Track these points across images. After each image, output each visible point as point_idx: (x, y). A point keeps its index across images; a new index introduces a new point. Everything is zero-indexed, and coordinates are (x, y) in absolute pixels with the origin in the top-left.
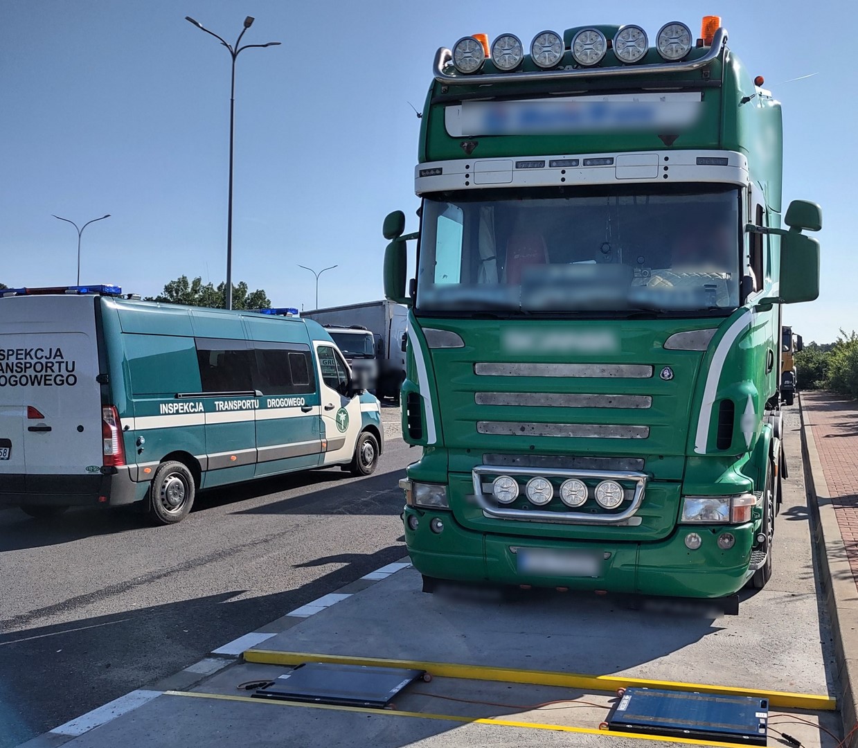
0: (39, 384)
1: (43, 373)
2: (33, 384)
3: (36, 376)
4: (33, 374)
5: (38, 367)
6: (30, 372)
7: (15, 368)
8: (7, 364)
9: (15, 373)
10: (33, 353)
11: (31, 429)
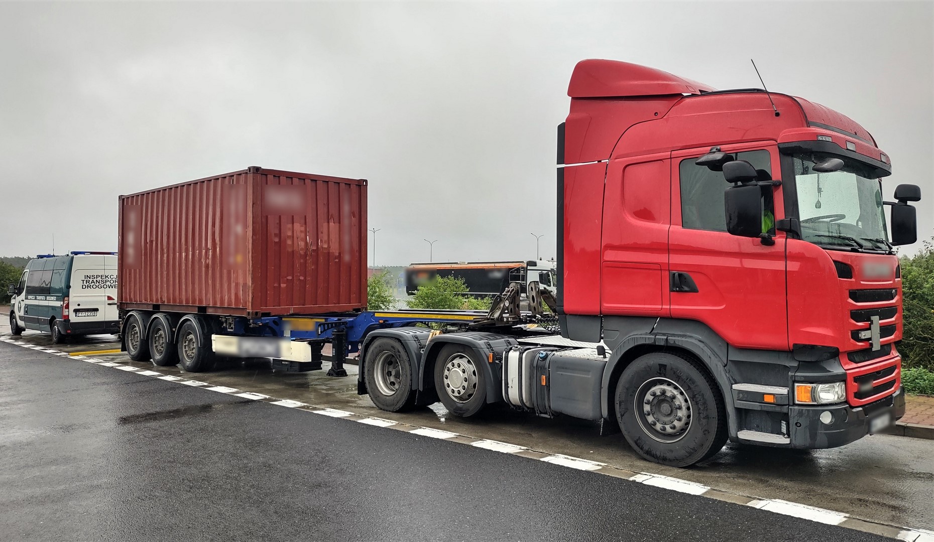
0: (112, 288)
1: (114, 284)
2: (109, 288)
3: (111, 285)
4: (110, 284)
5: (112, 281)
6: (108, 283)
7: (100, 282)
8: (97, 281)
9: (100, 284)
10: (109, 277)
11: (109, 304)
